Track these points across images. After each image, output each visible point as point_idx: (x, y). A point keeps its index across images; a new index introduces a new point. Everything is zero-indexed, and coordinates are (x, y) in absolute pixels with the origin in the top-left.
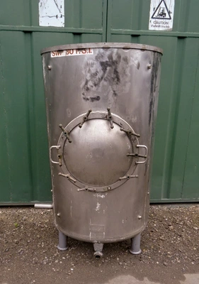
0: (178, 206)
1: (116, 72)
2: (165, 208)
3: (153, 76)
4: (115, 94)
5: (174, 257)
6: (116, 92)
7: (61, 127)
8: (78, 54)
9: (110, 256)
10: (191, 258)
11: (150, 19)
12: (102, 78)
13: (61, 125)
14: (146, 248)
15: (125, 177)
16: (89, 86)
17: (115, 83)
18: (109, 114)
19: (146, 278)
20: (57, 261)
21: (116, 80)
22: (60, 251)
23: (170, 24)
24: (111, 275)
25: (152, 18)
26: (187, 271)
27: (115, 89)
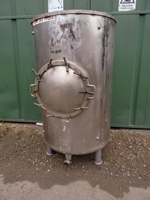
0: (141, 131)
1: (71, 31)
2: (132, 131)
3: (104, 34)
4: (72, 48)
5: (126, 171)
6: (73, 46)
7: (33, 71)
8: (46, 21)
9: (79, 163)
10: (139, 173)
11: (120, 4)
12: (62, 36)
13: (33, 70)
14: (107, 161)
15: (79, 108)
16: (54, 43)
17: (71, 40)
18: (65, 61)
19: (98, 186)
20: (41, 163)
21: (72, 37)
22: (47, 156)
23: (134, 6)
24: (73, 179)
25: (121, 3)
26: (132, 185)
27: (72, 44)
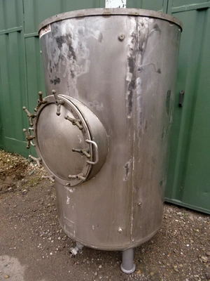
4: (72, 75)
6: (74, 73)
8: (44, 33)
9: (97, 258)
12: (59, 57)
16: (52, 68)
17: (71, 62)
18: (55, 97)
20: (50, 238)
21: (72, 57)
27: (73, 69)
